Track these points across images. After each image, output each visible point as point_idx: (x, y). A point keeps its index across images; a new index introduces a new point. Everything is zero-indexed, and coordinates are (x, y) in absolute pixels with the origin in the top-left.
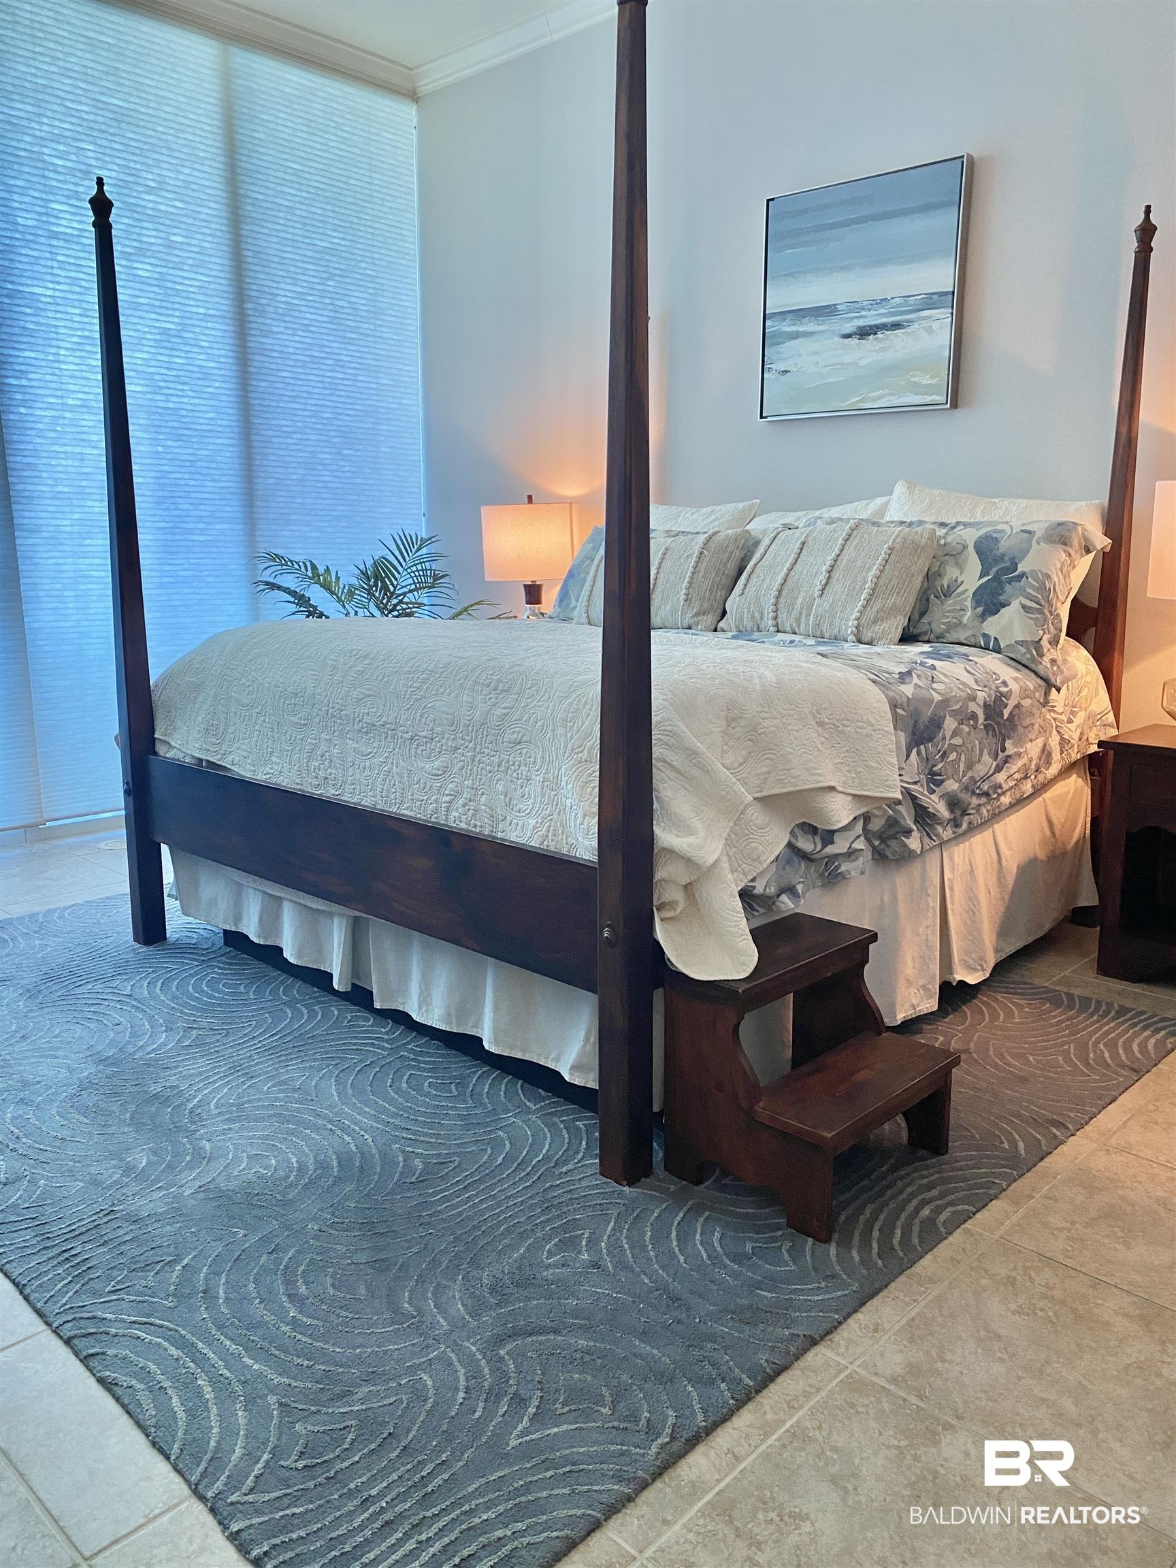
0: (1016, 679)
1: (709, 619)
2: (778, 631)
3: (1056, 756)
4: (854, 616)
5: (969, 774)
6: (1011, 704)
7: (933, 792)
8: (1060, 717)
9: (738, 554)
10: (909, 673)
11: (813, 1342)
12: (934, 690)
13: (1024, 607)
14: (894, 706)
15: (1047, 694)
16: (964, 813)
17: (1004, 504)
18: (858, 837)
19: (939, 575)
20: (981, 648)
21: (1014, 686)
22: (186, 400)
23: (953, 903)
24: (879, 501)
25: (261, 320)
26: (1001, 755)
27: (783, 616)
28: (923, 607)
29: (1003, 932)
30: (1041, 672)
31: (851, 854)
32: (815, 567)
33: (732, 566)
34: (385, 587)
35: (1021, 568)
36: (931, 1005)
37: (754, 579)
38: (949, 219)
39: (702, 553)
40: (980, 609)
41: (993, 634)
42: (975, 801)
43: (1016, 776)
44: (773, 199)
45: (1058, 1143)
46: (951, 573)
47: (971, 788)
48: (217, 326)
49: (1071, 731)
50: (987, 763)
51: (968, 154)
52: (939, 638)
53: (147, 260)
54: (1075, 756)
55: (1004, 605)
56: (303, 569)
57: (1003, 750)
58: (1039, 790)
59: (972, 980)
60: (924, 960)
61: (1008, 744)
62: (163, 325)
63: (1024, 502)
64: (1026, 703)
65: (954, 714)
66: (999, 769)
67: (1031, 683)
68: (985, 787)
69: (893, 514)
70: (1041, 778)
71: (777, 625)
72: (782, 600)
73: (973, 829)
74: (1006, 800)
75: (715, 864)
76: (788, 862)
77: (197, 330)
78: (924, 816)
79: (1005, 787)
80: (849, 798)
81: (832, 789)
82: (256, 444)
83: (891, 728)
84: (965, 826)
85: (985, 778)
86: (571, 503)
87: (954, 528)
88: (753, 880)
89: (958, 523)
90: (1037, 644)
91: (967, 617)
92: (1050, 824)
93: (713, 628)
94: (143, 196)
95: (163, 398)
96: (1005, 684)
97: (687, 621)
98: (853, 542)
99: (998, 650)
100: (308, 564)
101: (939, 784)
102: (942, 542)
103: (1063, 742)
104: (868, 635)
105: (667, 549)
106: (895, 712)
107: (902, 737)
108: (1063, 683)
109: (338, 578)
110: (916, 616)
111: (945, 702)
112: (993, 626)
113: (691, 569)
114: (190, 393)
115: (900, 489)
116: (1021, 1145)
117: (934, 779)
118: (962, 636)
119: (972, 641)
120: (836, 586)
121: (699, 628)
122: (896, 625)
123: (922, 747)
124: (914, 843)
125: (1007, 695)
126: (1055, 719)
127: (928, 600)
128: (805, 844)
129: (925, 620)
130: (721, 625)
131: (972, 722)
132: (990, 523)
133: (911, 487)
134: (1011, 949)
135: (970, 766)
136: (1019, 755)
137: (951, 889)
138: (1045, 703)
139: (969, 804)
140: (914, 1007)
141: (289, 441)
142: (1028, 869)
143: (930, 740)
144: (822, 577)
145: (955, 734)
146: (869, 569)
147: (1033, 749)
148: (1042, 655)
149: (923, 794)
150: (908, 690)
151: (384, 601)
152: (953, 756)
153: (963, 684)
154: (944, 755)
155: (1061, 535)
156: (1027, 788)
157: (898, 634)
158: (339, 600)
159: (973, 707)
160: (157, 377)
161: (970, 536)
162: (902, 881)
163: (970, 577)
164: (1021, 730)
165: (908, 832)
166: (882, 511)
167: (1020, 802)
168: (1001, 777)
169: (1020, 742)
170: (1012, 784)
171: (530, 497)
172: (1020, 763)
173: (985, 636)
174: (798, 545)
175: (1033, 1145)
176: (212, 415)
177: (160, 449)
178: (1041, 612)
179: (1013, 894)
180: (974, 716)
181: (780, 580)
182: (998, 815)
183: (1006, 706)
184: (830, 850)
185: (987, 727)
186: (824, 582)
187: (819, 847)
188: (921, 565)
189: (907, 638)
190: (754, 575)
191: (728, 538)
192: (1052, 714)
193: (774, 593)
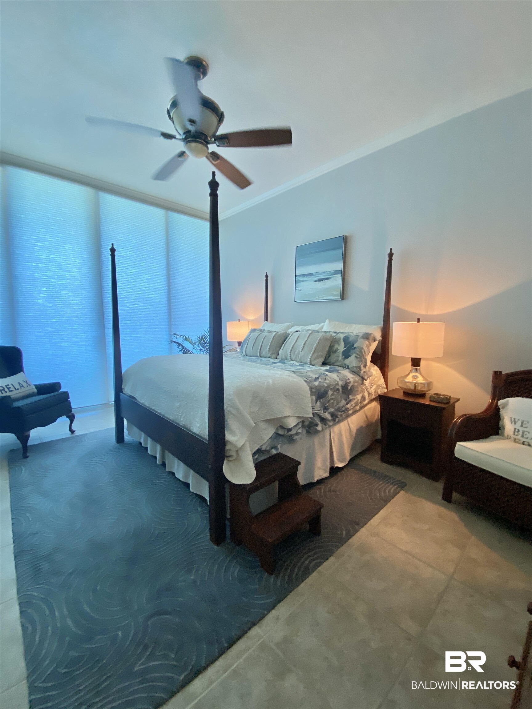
0: (352, 378)
1: (274, 356)
2: (291, 360)
3: (367, 397)
4: (309, 358)
5: (338, 406)
6: (351, 385)
7: (325, 412)
8: (368, 387)
9: (283, 338)
10: (318, 378)
11: (254, 624)
12: (325, 383)
13: (356, 357)
14: (311, 388)
15: (362, 381)
16: (336, 417)
17: (354, 326)
18: (300, 428)
19: (333, 346)
20: (344, 367)
21: (351, 380)
22: (153, 296)
23: (334, 443)
24: (322, 324)
25: (174, 276)
26: (348, 400)
27: (292, 357)
28: (328, 355)
29: (353, 449)
30: (361, 375)
31: (297, 434)
32: (301, 343)
33: (281, 341)
34: (204, 341)
35: (355, 346)
36: (327, 474)
37: (286, 346)
38: (341, 251)
39: (273, 338)
40: (344, 357)
41: (347, 364)
42: (340, 413)
43: (354, 405)
44: (297, 247)
45: (357, 531)
46: (336, 346)
47: (339, 410)
48: (162, 277)
49: (372, 391)
50: (343, 402)
51: (345, 235)
52: (333, 364)
53: (144, 262)
54: (373, 397)
55: (350, 356)
56: (183, 337)
57: (349, 398)
58: (361, 408)
59: (341, 465)
60: (324, 461)
61: (350, 396)
62: (147, 277)
63: (360, 326)
64: (356, 384)
65: (331, 389)
66: (347, 404)
67: (357, 378)
68: (343, 409)
69: (325, 329)
70: (362, 405)
71: (291, 359)
72: (292, 352)
73: (340, 421)
74: (350, 412)
75: (243, 445)
76: (275, 438)
77: (157, 278)
78: (323, 420)
79: (350, 408)
80: (295, 417)
81: (289, 416)
82: (172, 306)
83: (309, 396)
84: (337, 420)
85: (343, 407)
86: (249, 322)
87: (338, 334)
88: (262, 445)
89: (339, 332)
90: (360, 367)
91: (340, 358)
92: (367, 417)
93: (275, 358)
94: (143, 246)
95: (147, 295)
96: (349, 379)
97: (269, 355)
98: (310, 337)
99: (348, 368)
100: (184, 336)
101: (327, 410)
102: (335, 337)
103: (369, 394)
104: (313, 363)
105: (265, 336)
106: (312, 391)
107: (314, 398)
108: (368, 378)
109: (191, 339)
110: (327, 357)
111: (328, 386)
112: (347, 362)
113: (270, 342)
114: (154, 294)
115: (327, 321)
116: (344, 533)
117: (325, 409)
118: (339, 364)
119: (342, 366)
120: (306, 349)
121: (272, 358)
122: (321, 360)
123: (321, 400)
124: (319, 428)
125: (350, 383)
126: (366, 388)
127: (330, 353)
128: (281, 432)
129: (329, 359)
130: (278, 357)
131: (337, 391)
132: (348, 333)
133: (330, 321)
134: (355, 454)
135: (338, 403)
136: (354, 399)
137: (333, 439)
138: (362, 383)
139: (338, 415)
140: (321, 476)
141: (181, 305)
142: (360, 430)
143: (323, 397)
144: (302, 346)
145: (332, 395)
146: (314, 345)
147: (359, 397)
148: (361, 370)
149: (322, 413)
150: (316, 383)
151: (204, 345)
152: (332, 401)
153: (335, 380)
154: (329, 401)
155: (367, 337)
156: (358, 408)
157: (321, 363)
158: (192, 345)
159: (337, 387)
160: (145, 290)
161: (342, 336)
162: (316, 440)
163: (341, 347)
164: (354, 392)
165: (317, 425)
166: (322, 327)
167: (355, 412)
168: (348, 406)
169: (355, 395)
170: (352, 407)
171: (239, 320)
172: (354, 401)
173: (345, 364)
174: (297, 337)
175: (348, 531)
176: (160, 299)
177: (146, 308)
178: (360, 358)
179: (355, 438)
180: (338, 390)
181: (292, 346)
182: (348, 416)
183: (349, 386)
184: (290, 433)
185: (343, 392)
186: (302, 347)
187: (286, 433)
188: (328, 344)
189: (324, 364)
190: (286, 345)
191: (281, 334)
192: (365, 387)
193: (290, 350)
